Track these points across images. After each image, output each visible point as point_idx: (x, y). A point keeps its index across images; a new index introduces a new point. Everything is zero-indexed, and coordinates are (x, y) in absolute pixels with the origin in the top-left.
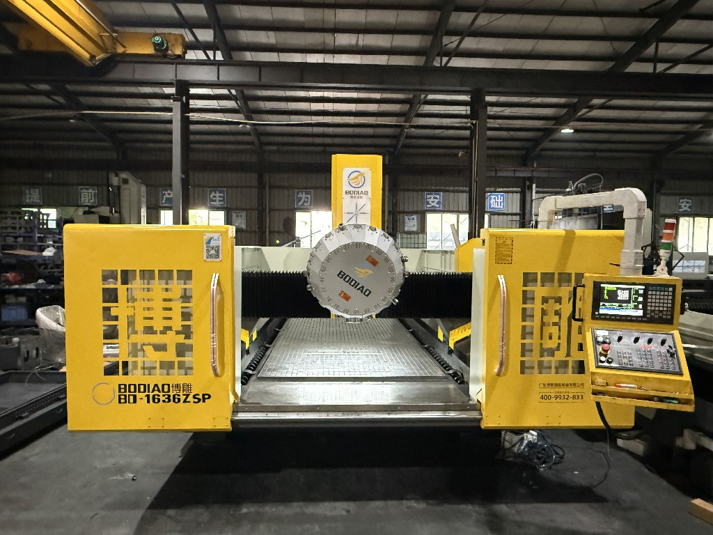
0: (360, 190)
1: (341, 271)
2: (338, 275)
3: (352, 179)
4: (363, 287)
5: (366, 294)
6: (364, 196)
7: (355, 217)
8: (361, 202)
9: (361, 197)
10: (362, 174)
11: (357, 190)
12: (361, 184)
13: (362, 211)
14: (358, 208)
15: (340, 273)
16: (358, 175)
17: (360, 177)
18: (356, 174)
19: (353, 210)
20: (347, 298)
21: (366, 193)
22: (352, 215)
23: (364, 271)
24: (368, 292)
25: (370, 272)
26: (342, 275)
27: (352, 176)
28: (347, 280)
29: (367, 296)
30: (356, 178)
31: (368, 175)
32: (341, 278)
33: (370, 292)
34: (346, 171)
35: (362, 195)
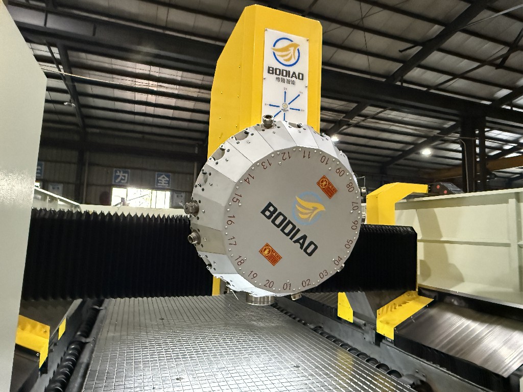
0: (292, 70)
1: (270, 205)
2: (263, 212)
3: (279, 50)
4: (304, 237)
5: (309, 251)
6: (297, 81)
7: (282, 113)
8: (292, 91)
9: (293, 83)
10: (295, 46)
11: (288, 69)
12: (293, 61)
13: (293, 105)
14: (288, 101)
15: (267, 209)
16: (290, 46)
17: (292, 49)
18: (286, 43)
19: (280, 102)
20: (274, 258)
21: (300, 77)
22: (278, 110)
23: (310, 205)
24: (312, 247)
25: (321, 208)
26: (270, 212)
27: (280, 45)
28: (278, 222)
29: (310, 254)
30: (286, 49)
31: (305, 48)
32: (269, 217)
33: (316, 247)
34: (271, 35)
35: (294, 79)
